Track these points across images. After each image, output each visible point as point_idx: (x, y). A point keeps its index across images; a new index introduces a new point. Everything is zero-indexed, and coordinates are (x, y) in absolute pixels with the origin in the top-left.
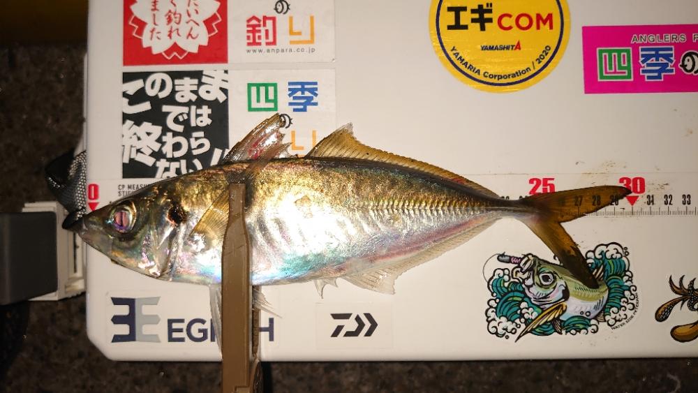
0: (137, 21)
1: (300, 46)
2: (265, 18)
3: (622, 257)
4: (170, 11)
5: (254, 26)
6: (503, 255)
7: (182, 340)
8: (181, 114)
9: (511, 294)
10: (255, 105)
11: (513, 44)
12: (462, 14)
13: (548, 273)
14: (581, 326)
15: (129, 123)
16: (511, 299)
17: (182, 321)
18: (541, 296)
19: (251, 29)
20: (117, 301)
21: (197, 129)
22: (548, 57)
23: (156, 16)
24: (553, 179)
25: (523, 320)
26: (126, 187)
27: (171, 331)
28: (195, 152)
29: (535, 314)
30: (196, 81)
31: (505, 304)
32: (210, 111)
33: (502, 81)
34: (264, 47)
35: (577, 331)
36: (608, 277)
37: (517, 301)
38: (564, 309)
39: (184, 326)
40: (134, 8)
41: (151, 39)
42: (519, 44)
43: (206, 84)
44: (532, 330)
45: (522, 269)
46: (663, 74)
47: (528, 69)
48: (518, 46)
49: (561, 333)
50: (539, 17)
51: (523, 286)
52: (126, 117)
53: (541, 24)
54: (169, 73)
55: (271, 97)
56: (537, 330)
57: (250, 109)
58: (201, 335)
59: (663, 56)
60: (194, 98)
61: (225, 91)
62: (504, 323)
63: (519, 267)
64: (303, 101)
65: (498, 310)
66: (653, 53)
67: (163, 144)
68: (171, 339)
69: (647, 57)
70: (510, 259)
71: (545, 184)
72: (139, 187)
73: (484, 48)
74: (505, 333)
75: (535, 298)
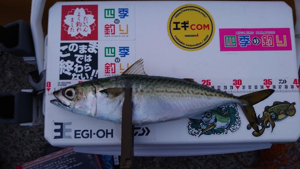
0: (66, 25)
1: (123, 35)
2: (111, 25)
3: (235, 107)
4: (78, 22)
5: (107, 28)
7: (80, 138)
8: (81, 58)
10: (107, 54)
12: (178, 25)
14: (221, 131)
15: (62, 60)
16: (196, 122)
17: (80, 131)
18: (207, 121)
19: (106, 29)
20: (56, 124)
21: (87, 63)
22: (208, 39)
23: (73, 24)
24: (210, 80)
25: (201, 129)
26: (61, 83)
27: (76, 134)
28: (86, 71)
29: (205, 127)
30: (87, 46)
31: (195, 124)
32: (91, 57)
33: (192, 47)
34: (110, 35)
35: (220, 133)
36: (230, 114)
38: (215, 125)
39: (80, 132)
40: (65, 21)
41: (71, 31)
42: (198, 35)
43: (90, 47)
44: (204, 133)
46: (246, 45)
47: (201, 43)
48: (197, 35)
49: (214, 134)
50: (204, 25)
52: (61, 58)
53: (205, 27)
54: (77, 43)
55: (113, 52)
56: (206, 133)
57: (106, 56)
58: (87, 136)
59: (246, 38)
60: (86, 52)
61: (97, 50)
62: (195, 130)
64: (124, 53)
65: (192, 126)
66: (243, 37)
67: (75, 68)
68: (76, 137)
69: (241, 39)
71: (207, 82)
72: (66, 83)
73: (186, 36)
74: (195, 134)
75: (205, 122)
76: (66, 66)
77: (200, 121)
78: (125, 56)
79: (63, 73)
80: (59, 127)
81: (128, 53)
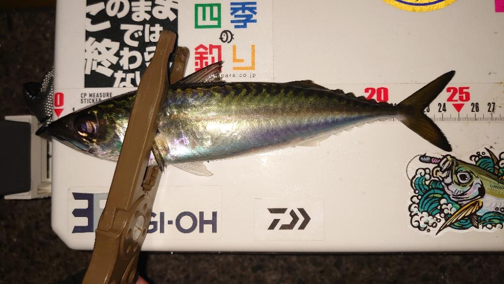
6: (424, 156)
8: (137, 31)
9: (432, 191)
13: (465, 172)
14: (496, 221)
15: (91, 39)
16: (432, 195)
18: (459, 193)
20: (78, 196)
21: (151, 44)
24: (468, 88)
25: (443, 215)
26: (88, 95)
29: (454, 210)
30: (150, 3)
35: (493, 226)
37: (437, 197)
38: (480, 205)
43: (159, 5)
44: (451, 223)
45: (441, 168)
49: (477, 227)
51: (443, 183)
52: (88, 34)
55: (215, 15)
56: (456, 224)
57: (197, 26)
58: (151, 227)
60: (148, 17)
61: (175, 11)
62: (426, 217)
63: (439, 166)
64: (244, 19)
65: (420, 205)
70: (431, 160)
71: (461, 92)
72: (99, 96)
74: (427, 227)
75: (453, 195)
76: (100, 53)
77: (442, 195)
79: (93, 72)
81: (254, 17)
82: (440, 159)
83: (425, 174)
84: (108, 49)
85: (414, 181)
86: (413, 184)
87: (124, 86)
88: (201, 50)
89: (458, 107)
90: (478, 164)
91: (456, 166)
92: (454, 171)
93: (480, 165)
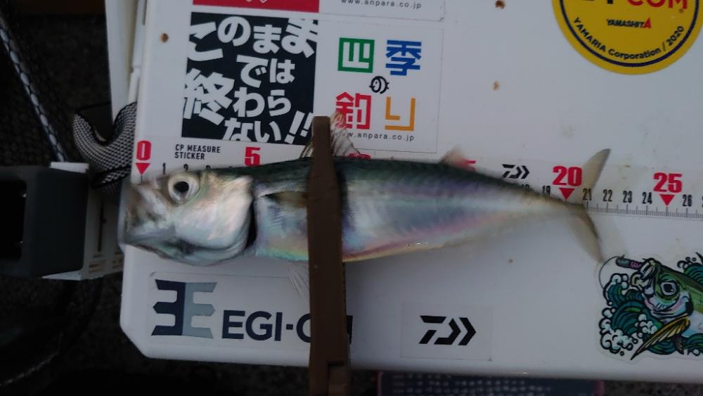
6: (622, 258)
7: (240, 336)
8: (259, 67)
9: (629, 304)
11: (643, 21)
13: (672, 281)
15: (195, 72)
16: (628, 309)
18: (662, 308)
20: (163, 285)
21: (277, 86)
22: (680, 39)
24: (679, 175)
25: (640, 335)
26: (186, 148)
27: (227, 324)
28: (273, 113)
29: (655, 329)
30: (279, 30)
31: (622, 315)
32: (293, 66)
33: (629, 61)
35: (700, 352)
37: (635, 312)
38: (687, 323)
39: (243, 320)
42: (648, 21)
43: (291, 34)
44: (651, 346)
45: (642, 275)
47: (657, 51)
48: (648, 24)
49: (682, 353)
51: (643, 295)
52: (191, 64)
54: (248, 18)
55: (366, 55)
56: (656, 347)
57: (341, 68)
58: (264, 332)
60: (275, 49)
61: (313, 44)
62: (620, 337)
63: (639, 273)
64: (403, 63)
65: (614, 320)
68: (226, 335)
70: (630, 264)
71: (672, 180)
72: (202, 149)
73: (611, 22)
74: (620, 349)
75: (655, 310)
76: (206, 91)
77: (641, 309)
78: (404, 73)
79: (195, 116)
80: (170, 296)
81: (417, 62)
82: (640, 263)
83: (622, 281)
84: (218, 87)
85: (607, 290)
86: (607, 294)
87: (238, 140)
88: (345, 100)
89: (667, 199)
90: (686, 273)
91: (659, 274)
92: (657, 280)
93: (689, 274)
